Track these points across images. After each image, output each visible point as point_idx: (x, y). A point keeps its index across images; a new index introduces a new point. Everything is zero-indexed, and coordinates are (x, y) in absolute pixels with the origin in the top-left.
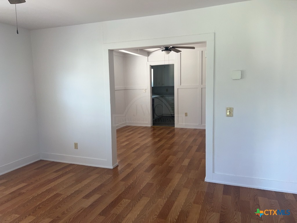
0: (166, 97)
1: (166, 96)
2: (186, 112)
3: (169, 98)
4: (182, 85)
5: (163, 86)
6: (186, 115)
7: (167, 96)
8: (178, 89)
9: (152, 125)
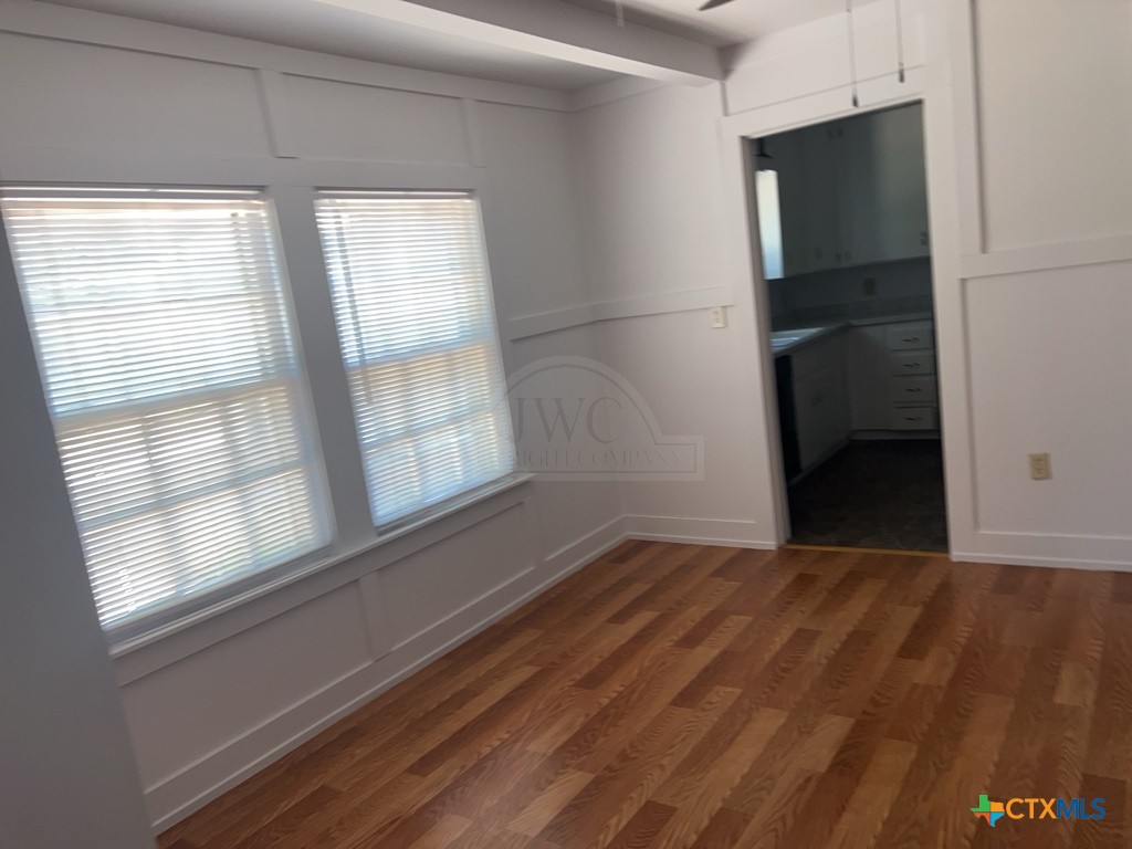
0: (872, 332)
1: (865, 322)
2: (1038, 451)
3: (891, 335)
4: (993, 247)
5: (845, 264)
6: (1040, 467)
7: (872, 320)
8: (963, 281)
9: (786, 533)
